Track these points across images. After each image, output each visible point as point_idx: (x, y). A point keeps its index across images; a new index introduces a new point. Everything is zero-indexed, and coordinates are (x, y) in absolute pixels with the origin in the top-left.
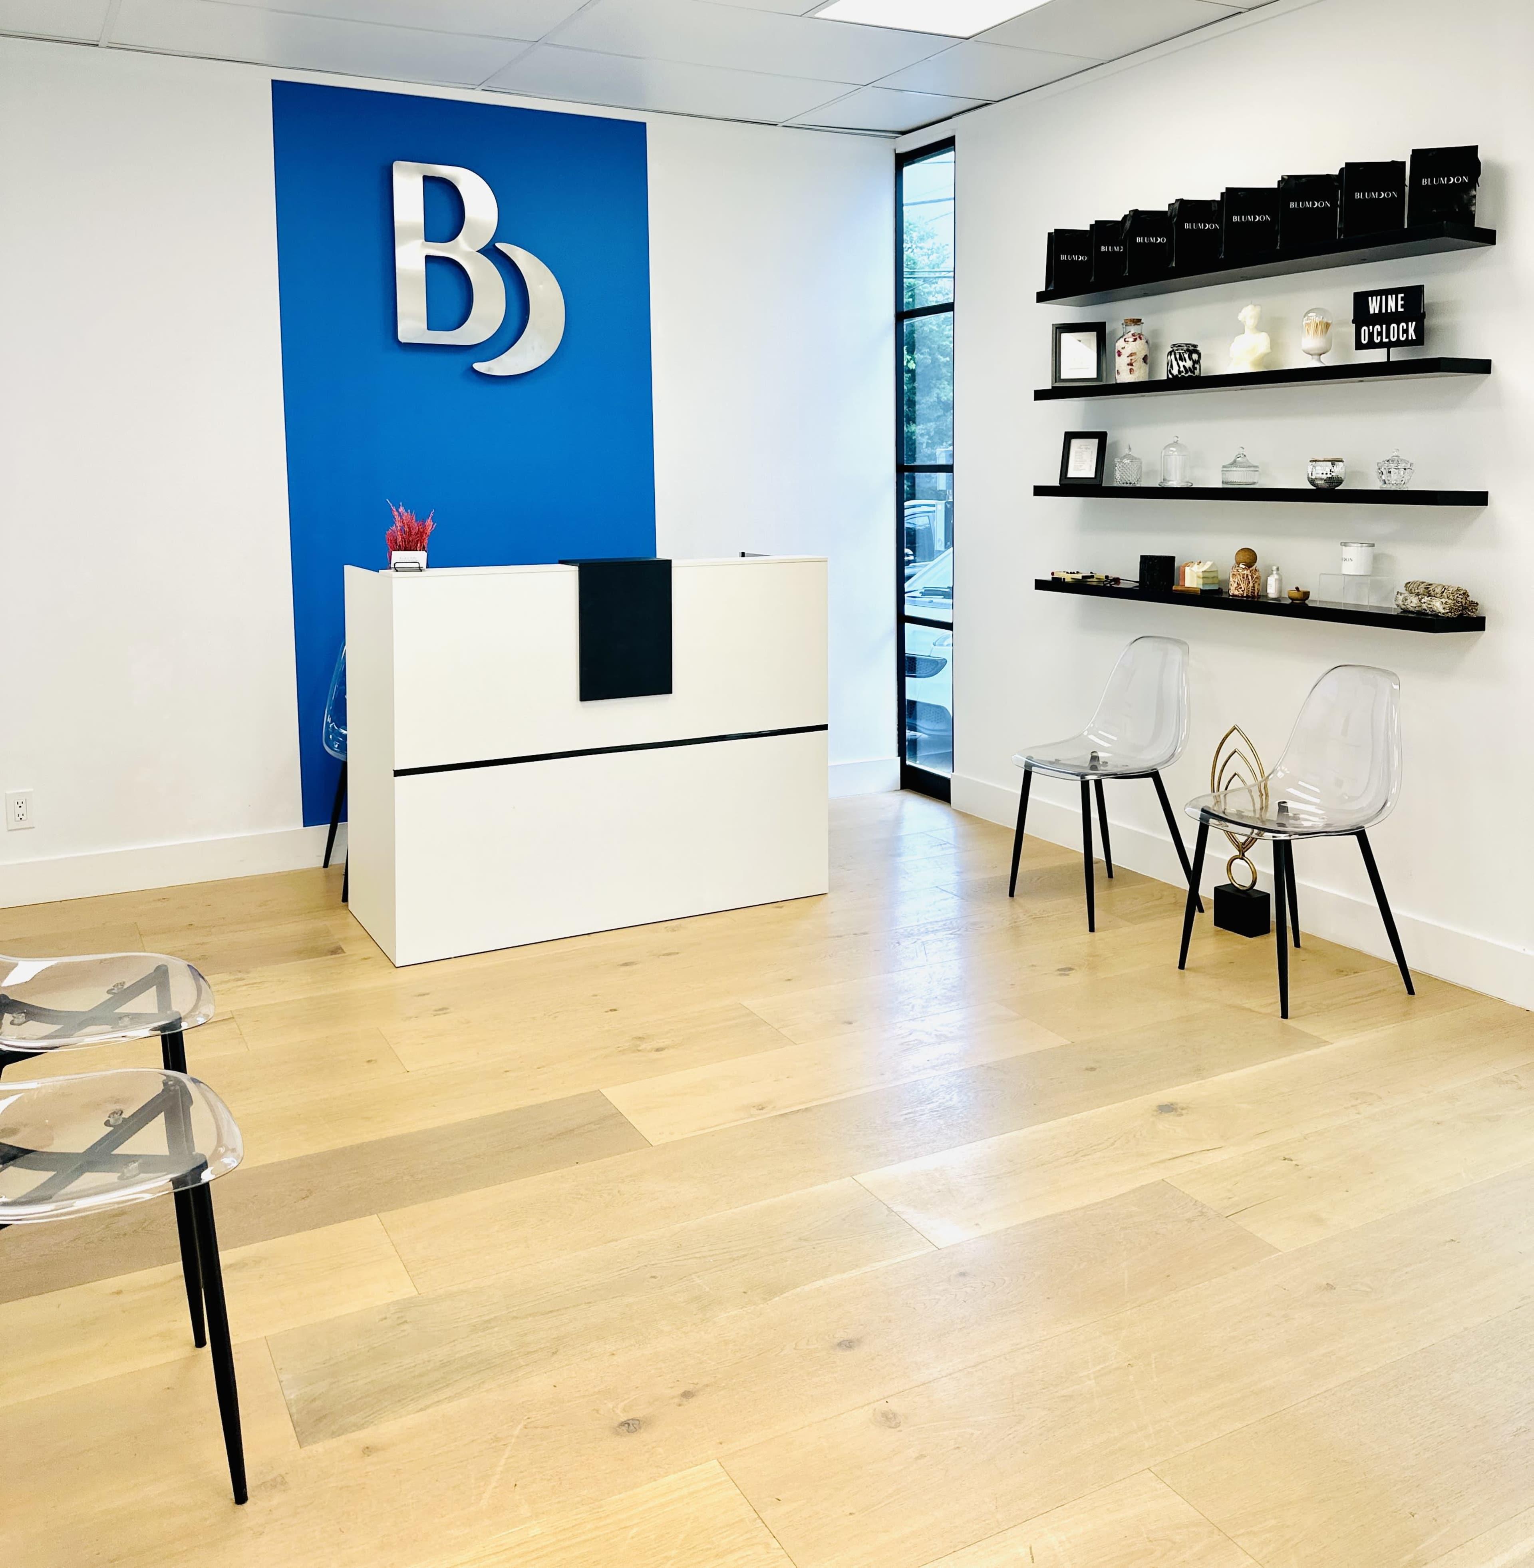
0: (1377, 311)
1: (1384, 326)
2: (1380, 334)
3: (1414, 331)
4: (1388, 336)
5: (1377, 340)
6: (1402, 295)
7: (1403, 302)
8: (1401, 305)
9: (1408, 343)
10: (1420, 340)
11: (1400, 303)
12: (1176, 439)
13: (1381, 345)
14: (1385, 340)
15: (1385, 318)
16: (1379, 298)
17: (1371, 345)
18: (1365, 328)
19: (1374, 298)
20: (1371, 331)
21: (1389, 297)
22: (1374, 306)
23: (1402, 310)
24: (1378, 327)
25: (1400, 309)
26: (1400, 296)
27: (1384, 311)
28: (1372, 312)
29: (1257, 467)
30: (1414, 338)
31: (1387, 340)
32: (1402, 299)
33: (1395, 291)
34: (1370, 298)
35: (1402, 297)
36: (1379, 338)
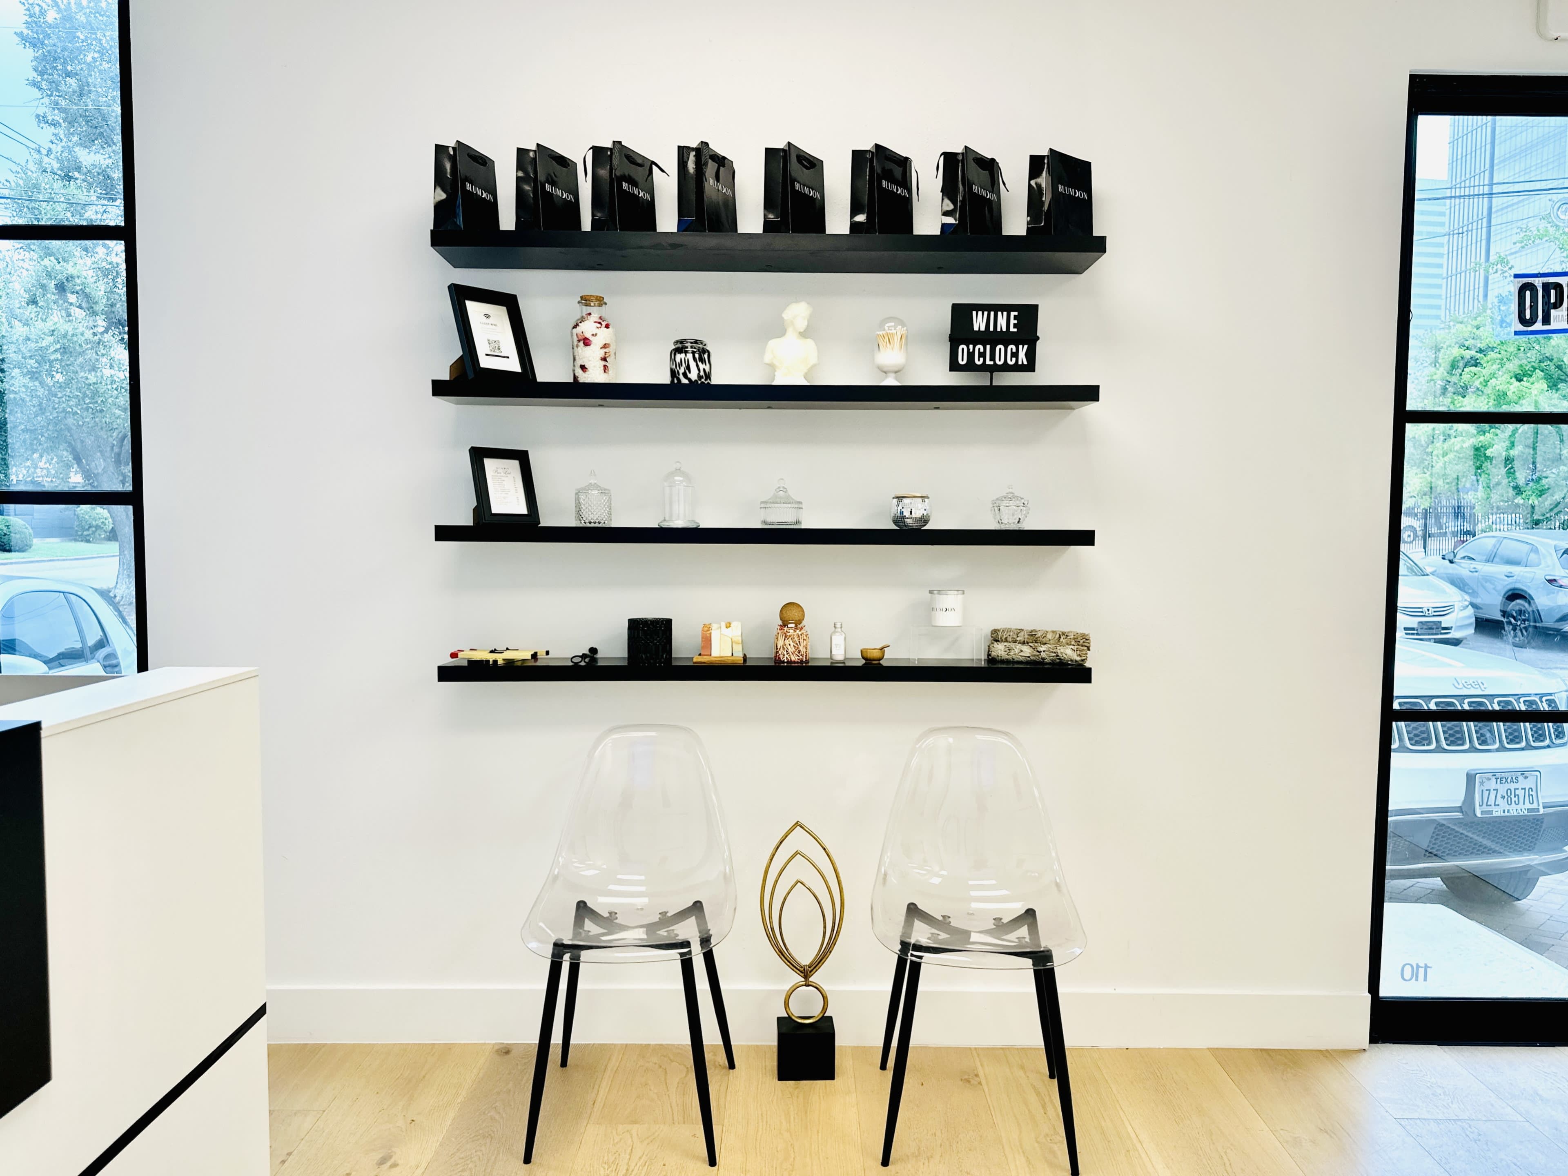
0: (983, 329)
1: (988, 347)
2: (982, 355)
3: (1026, 355)
4: (993, 358)
5: (979, 362)
6: (1016, 313)
7: (1016, 322)
8: (1014, 324)
9: (1017, 368)
10: (1030, 367)
11: (1013, 322)
12: (678, 466)
13: (984, 368)
14: (988, 362)
15: (992, 338)
16: (986, 313)
17: (970, 366)
18: (964, 347)
19: (980, 313)
20: (971, 350)
21: (1000, 313)
22: (979, 322)
23: (1015, 330)
24: (980, 347)
25: (1012, 329)
26: (1013, 314)
27: (992, 329)
28: (976, 328)
29: (800, 503)
30: (1025, 363)
31: (992, 363)
32: (1015, 318)
33: (1007, 308)
34: (974, 313)
35: (1015, 316)
36: (981, 359)
